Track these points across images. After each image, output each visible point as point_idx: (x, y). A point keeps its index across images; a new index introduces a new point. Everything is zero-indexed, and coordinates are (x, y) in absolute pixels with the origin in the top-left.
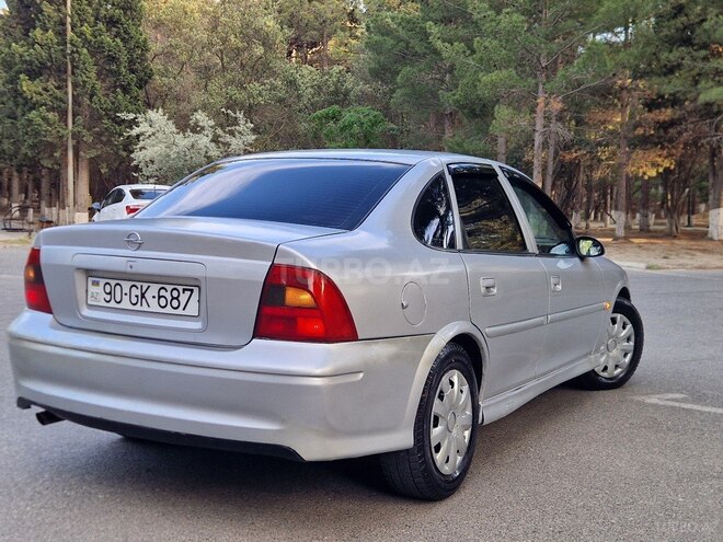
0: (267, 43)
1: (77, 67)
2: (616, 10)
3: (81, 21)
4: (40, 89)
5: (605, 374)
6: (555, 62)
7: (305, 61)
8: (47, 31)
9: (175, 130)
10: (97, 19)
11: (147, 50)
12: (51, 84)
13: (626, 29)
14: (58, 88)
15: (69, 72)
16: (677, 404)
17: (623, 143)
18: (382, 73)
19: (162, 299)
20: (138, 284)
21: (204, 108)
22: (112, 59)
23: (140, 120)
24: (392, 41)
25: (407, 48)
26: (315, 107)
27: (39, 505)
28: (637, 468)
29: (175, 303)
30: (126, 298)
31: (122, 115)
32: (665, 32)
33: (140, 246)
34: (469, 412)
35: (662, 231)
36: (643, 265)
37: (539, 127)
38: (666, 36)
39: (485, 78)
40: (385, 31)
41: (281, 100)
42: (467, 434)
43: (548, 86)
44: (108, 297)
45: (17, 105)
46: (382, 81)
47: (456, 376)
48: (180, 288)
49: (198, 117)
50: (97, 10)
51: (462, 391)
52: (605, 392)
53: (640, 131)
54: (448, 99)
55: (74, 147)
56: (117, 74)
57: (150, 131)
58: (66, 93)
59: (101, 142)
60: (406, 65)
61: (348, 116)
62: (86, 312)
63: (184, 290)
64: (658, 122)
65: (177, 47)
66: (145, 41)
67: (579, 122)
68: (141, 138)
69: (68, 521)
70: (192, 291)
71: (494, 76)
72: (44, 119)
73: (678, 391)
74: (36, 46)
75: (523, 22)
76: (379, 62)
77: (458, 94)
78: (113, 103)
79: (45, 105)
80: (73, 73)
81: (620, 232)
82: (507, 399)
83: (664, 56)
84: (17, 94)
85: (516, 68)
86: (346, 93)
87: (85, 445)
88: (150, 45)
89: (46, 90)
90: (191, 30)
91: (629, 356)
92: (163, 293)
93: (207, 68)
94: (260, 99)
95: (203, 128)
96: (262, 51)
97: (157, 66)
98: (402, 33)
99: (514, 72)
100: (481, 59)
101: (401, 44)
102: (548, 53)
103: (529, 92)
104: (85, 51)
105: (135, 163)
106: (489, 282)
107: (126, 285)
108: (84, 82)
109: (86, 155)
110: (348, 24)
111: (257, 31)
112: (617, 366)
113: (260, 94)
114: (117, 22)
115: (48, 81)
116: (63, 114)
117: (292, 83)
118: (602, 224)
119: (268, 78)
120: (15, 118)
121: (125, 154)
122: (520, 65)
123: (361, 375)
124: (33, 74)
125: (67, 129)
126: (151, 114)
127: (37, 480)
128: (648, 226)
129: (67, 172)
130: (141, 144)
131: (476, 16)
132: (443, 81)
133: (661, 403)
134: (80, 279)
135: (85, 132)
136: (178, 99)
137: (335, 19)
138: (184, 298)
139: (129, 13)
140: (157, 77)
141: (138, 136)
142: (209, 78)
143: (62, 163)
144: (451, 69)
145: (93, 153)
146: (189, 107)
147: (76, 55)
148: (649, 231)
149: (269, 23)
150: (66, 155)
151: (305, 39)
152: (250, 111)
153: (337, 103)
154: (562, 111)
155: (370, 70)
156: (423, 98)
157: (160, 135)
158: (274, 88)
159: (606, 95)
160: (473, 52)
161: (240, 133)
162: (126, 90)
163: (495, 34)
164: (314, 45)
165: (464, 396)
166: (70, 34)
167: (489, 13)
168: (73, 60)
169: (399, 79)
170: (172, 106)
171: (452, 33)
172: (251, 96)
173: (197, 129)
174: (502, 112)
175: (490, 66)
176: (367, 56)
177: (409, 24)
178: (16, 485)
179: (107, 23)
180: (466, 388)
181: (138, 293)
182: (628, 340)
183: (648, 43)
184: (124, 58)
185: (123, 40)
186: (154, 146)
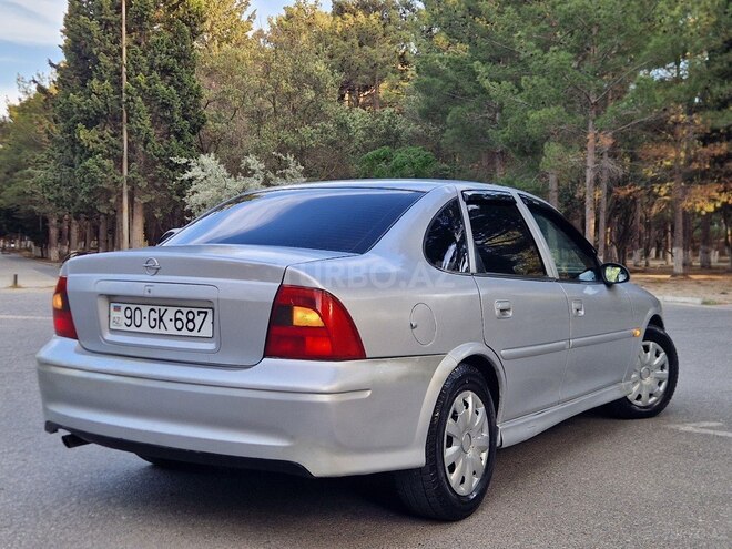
0: (318, 87)
1: (132, 115)
2: (664, 45)
3: (136, 70)
4: (96, 137)
5: (639, 403)
6: (606, 98)
7: (357, 104)
8: (104, 81)
9: (226, 174)
10: (152, 68)
11: (201, 97)
12: (107, 132)
13: (678, 64)
14: (114, 135)
15: (125, 120)
16: (712, 432)
17: (678, 177)
18: (431, 114)
19: (179, 322)
20: (156, 308)
21: (257, 151)
22: (166, 106)
23: (192, 164)
24: (441, 82)
25: (457, 88)
26: (366, 148)
27: (64, 525)
28: (661, 491)
29: (191, 325)
30: (145, 322)
31: (175, 160)
32: (718, 66)
33: (157, 271)
34: (486, 434)
35: (724, 268)
36: (698, 301)
37: (590, 164)
38: (719, 70)
39: (534, 116)
40: (433, 72)
41: (332, 143)
42: (484, 455)
43: (598, 122)
44: (129, 322)
45: (74, 153)
46: (433, 121)
47: (470, 397)
48: (195, 311)
49: (249, 161)
50: (151, 60)
51: (477, 413)
52: (640, 421)
53: (695, 166)
54: (499, 137)
55: (129, 193)
56: (171, 120)
57: (202, 175)
58: (122, 140)
59: (156, 187)
60: (457, 104)
61: (400, 156)
62: (109, 336)
63: (199, 312)
64: (714, 156)
65: (229, 93)
66: (199, 87)
67: (634, 158)
68: (194, 183)
69: (90, 540)
70: (206, 313)
71: (543, 113)
72: (100, 166)
73: (715, 420)
74: (93, 95)
75: (570, 59)
76: (429, 104)
77: (508, 132)
78: (167, 149)
79: (101, 152)
80: (128, 121)
81: (679, 269)
82: (527, 422)
83: (716, 89)
84: (74, 142)
85: (564, 105)
86: (397, 135)
87: (115, 472)
88: (204, 91)
89: (101, 137)
90: (243, 76)
91: (664, 384)
92: (179, 315)
93: (260, 113)
94: (312, 142)
95: (254, 172)
96: (313, 95)
97: (209, 112)
98: (451, 74)
99: (563, 109)
100: (529, 97)
101: (451, 84)
102: (598, 90)
103: (579, 129)
104: (139, 99)
105: (187, 207)
106: (505, 305)
107: (145, 310)
108: (138, 129)
109: (140, 200)
110: (400, 67)
111: (308, 76)
112: (651, 395)
113: (312, 137)
114: (171, 71)
115: (104, 129)
116: (119, 161)
117: (342, 126)
118: (664, 262)
119: (319, 121)
120: (73, 166)
121: (178, 198)
122: (568, 103)
123: (369, 393)
124: (90, 124)
125: (122, 175)
126: (204, 159)
127: (64, 503)
128: (710, 263)
129: (122, 219)
130: (193, 188)
131: (523, 55)
132: (493, 119)
133: (696, 431)
134: (102, 305)
135: (139, 178)
136: (231, 144)
137: (386, 63)
138: (198, 320)
139: (182, 61)
140: (210, 123)
141: (190, 180)
142: (261, 123)
143: (117, 210)
144: (501, 108)
145: (147, 198)
146: (241, 152)
147: (131, 103)
148: (710, 268)
149: (320, 67)
150: (122, 201)
151: (356, 82)
152: (301, 154)
153: (389, 144)
154: (614, 146)
155: (420, 111)
156: (473, 138)
157: (211, 179)
158: (325, 131)
159: (660, 129)
160: (521, 90)
161: (290, 175)
162: (179, 136)
163: (543, 72)
164: (366, 88)
165: (479, 417)
166: (125, 83)
167: (536, 51)
168: (128, 108)
169: (448, 118)
170: (225, 151)
171: (501, 71)
172: (303, 139)
173: (248, 173)
174: (553, 150)
175: (538, 102)
176: (417, 97)
177: (458, 65)
178: (44, 507)
179: (162, 71)
180: (482, 409)
181: (157, 317)
182: (662, 368)
183: (701, 78)
184: (177, 105)
185: (176, 88)
186: (206, 190)
